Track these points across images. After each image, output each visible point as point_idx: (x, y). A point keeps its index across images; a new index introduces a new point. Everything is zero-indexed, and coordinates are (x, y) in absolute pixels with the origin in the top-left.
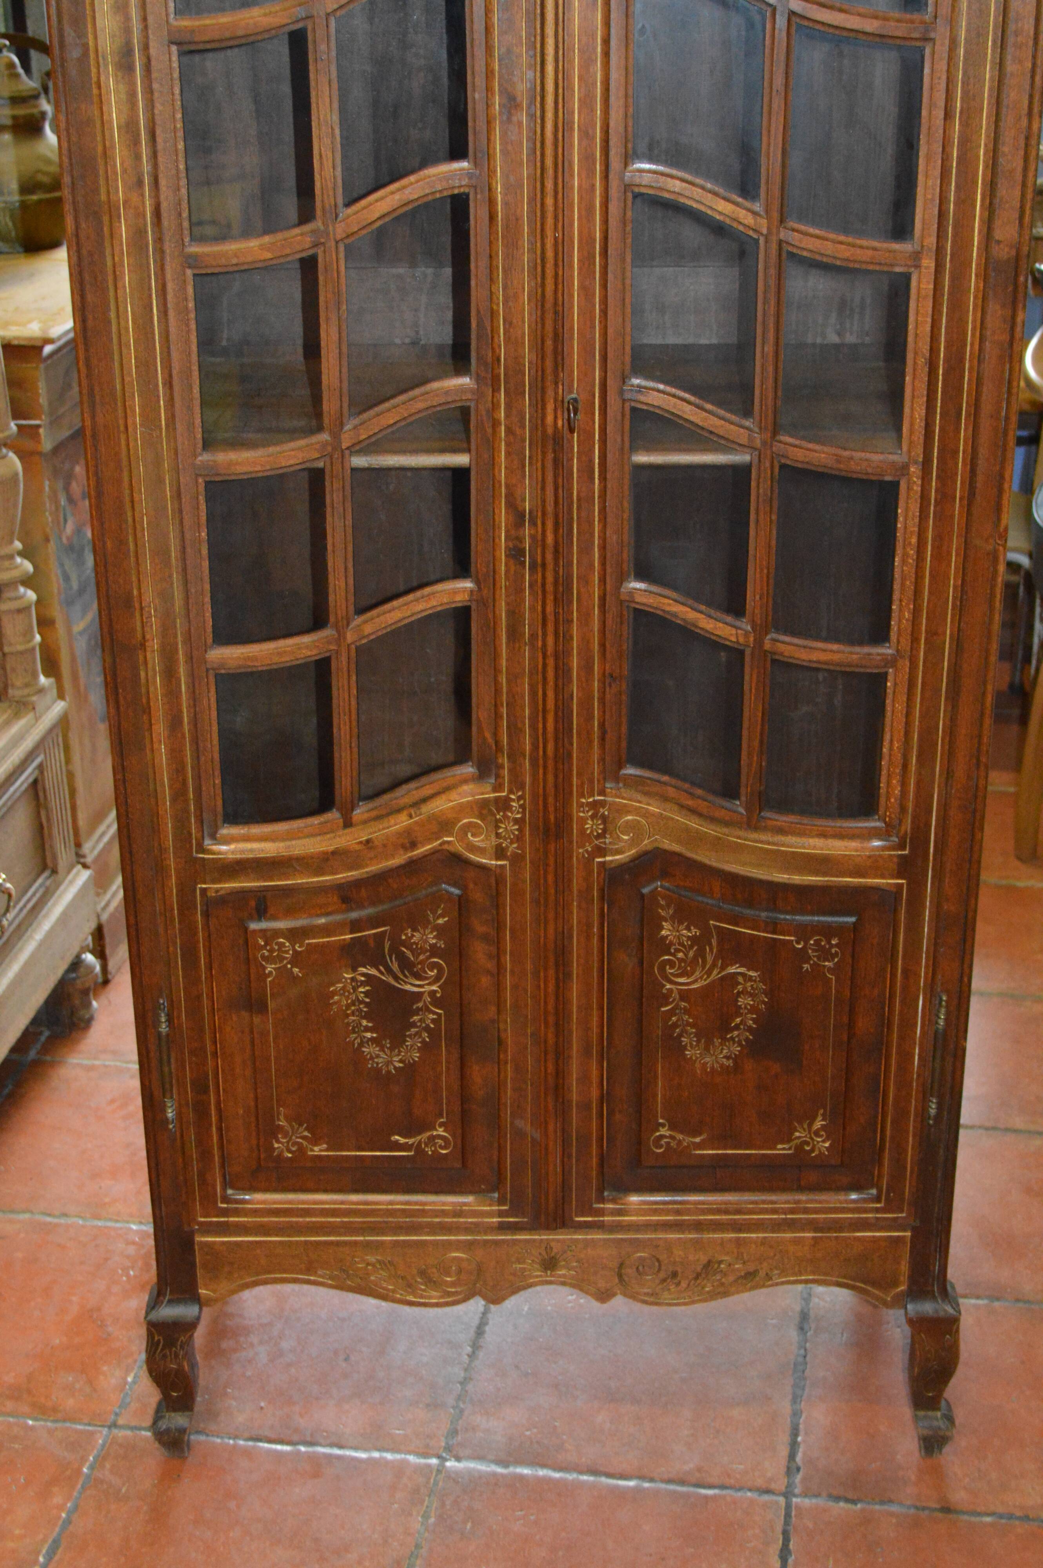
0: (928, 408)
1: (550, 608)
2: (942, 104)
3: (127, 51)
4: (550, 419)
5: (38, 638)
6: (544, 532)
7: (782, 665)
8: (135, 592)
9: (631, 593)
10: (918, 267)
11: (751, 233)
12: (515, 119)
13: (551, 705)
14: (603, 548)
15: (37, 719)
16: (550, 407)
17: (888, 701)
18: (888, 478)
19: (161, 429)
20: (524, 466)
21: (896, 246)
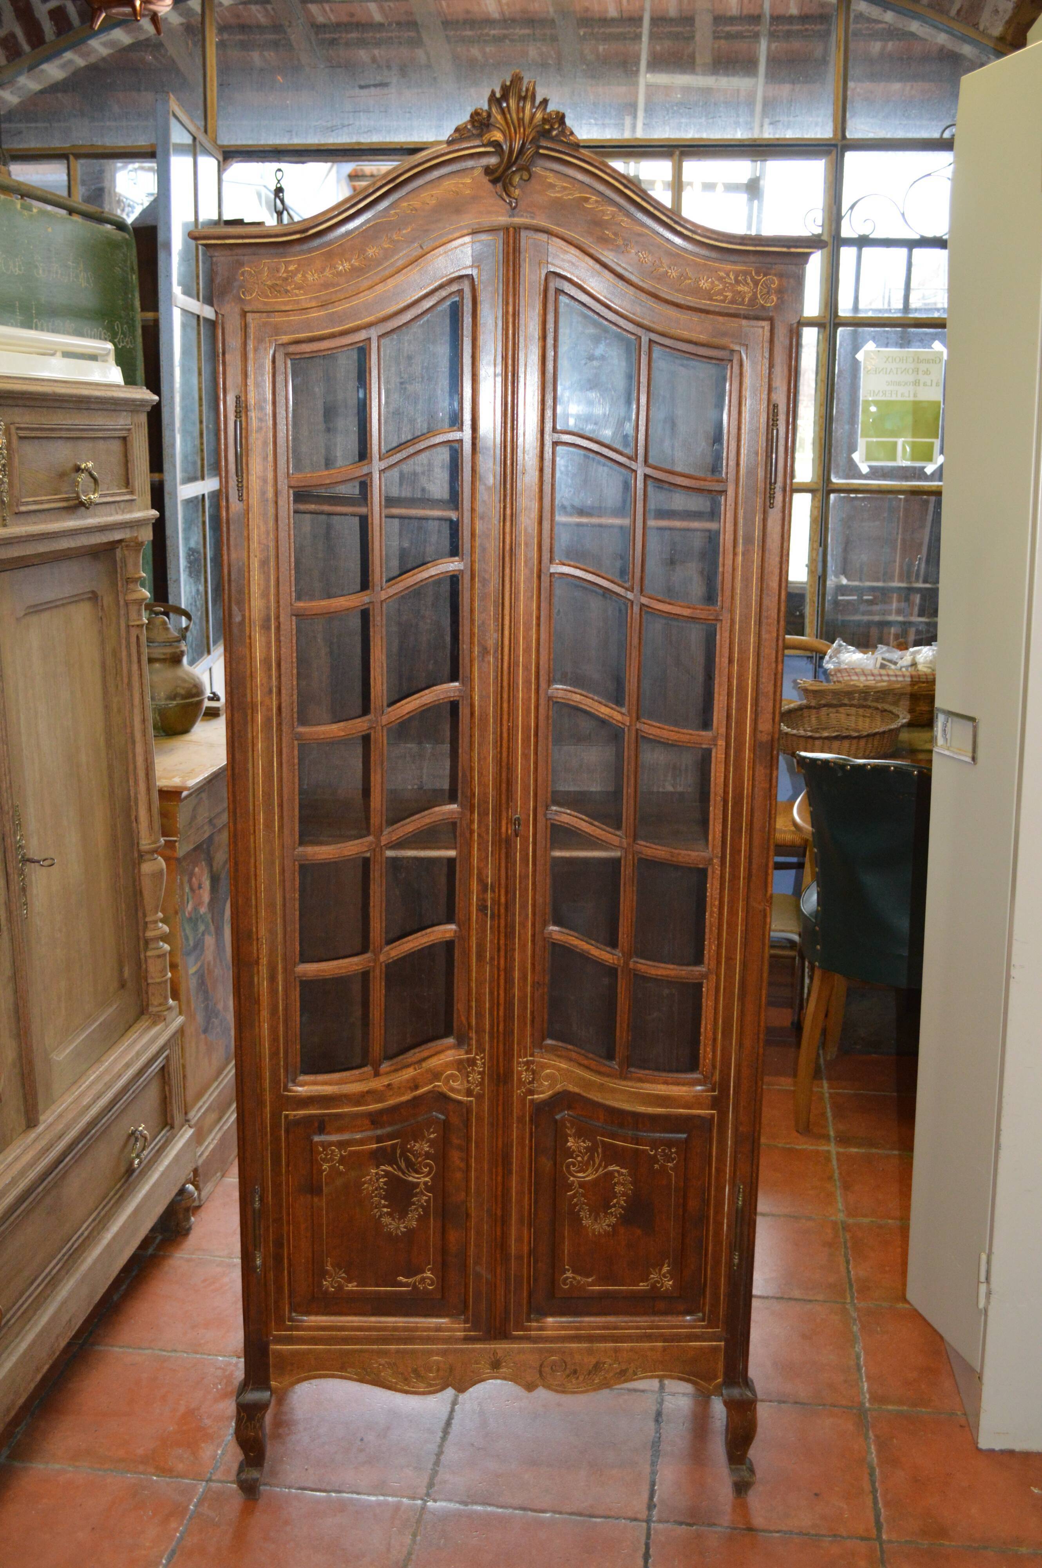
0: (723, 826)
1: (502, 942)
2: (727, 655)
3: (267, 619)
4: (504, 829)
5: (169, 975)
6: (499, 896)
7: (640, 979)
8: (254, 929)
9: (550, 933)
10: (716, 745)
11: (620, 725)
12: (486, 660)
13: (502, 1001)
14: (534, 906)
15: (167, 1026)
16: (504, 822)
17: (703, 1000)
18: (701, 866)
19: (274, 832)
20: (488, 857)
21: (704, 733)
